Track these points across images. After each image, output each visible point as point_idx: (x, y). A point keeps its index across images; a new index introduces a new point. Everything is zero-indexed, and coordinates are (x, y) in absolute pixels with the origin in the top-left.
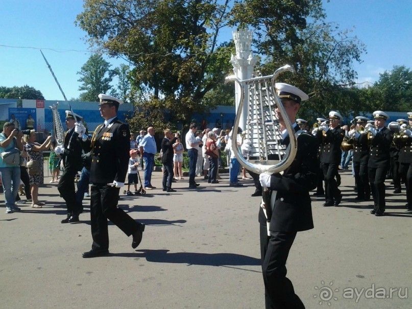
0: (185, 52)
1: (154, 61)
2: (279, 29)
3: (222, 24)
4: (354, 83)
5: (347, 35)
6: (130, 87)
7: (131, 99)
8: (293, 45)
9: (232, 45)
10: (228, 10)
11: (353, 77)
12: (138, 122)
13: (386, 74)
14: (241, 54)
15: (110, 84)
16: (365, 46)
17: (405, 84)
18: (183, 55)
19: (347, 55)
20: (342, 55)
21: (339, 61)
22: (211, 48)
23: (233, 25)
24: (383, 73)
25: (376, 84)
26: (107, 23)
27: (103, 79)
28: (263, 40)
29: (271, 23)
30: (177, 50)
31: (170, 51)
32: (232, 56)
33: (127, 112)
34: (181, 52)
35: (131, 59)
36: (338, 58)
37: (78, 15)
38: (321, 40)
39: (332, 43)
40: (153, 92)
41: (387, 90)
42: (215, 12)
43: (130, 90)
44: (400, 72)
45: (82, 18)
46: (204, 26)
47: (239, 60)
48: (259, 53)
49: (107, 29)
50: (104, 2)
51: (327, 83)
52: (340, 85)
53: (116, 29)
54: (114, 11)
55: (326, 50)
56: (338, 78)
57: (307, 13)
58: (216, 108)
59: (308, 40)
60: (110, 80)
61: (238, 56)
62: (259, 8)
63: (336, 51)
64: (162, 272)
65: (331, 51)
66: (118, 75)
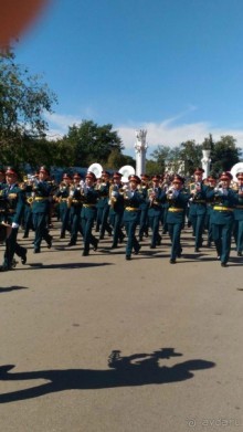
4: (45, 135)
5: (37, 81)
11: (44, 128)
13: (74, 128)
16: (55, 96)
17: (92, 139)
19: (37, 103)
20: (31, 102)
21: (28, 109)
24: (71, 126)
25: (65, 138)
36: (27, 105)
38: (9, 82)
39: (21, 88)
41: (77, 146)
44: (89, 127)
51: (16, 132)
52: (30, 136)
56: (28, 127)
63: (25, 97)
65: (20, 96)
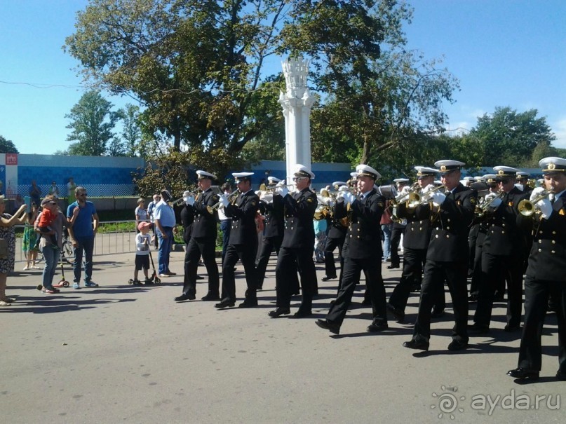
0: (218, 88)
1: (174, 101)
2: (344, 58)
3: (268, 52)
4: (444, 130)
5: (435, 67)
6: (139, 135)
7: (141, 152)
8: (363, 80)
9: (281, 79)
10: (275, 33)
11: (443, 121)
12: (151, 183)
13: (486, 118)
14: (293, 91)
15: (112, 131)
16: (457, 81)
17: (510, 130)
18: (215, 92)
19: (435, 92)
20: (428, 92)
21: (424, 100)
22: (252, 84)
23: (283, 53)
24: (482, 116)
25: (473, 131)
26: (108, 48)
27: (101, 124)
28: (323, 72)
29: (333, 51)
30: (206, 86)
31: (196, 87)
32: (281, 93)
33: (135, 170)
34: (212, 88)
35: (141, 97)
36: (422, 96)
37: (67, 38)
38: (400, 73)
39: (415, 77)
40: (172, 141)
41: (487, 139)
42: (259, 36)
43: (139, 140)
44: (504, 115)
45: (73, 41)
46: (243, 54)
47: (290, 100)
48: (318, 91)
49: (108, 56)
50: (105, 21)
51: (408, 130)
52: (426, 133)
53: (121, 57)
54: (119, 33)
55: (406, 86)
56: (423, 123)
57: (381, 38)
58: (260, 164)
59: (383, 73)
60: (112, 125)
61: (289, 95)
62: (318, 30)
63: (420, 87)
64: (182, 392)
65: (414, 87)
66: (122, 120)
